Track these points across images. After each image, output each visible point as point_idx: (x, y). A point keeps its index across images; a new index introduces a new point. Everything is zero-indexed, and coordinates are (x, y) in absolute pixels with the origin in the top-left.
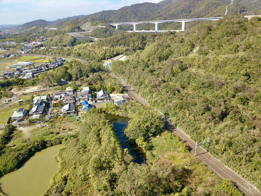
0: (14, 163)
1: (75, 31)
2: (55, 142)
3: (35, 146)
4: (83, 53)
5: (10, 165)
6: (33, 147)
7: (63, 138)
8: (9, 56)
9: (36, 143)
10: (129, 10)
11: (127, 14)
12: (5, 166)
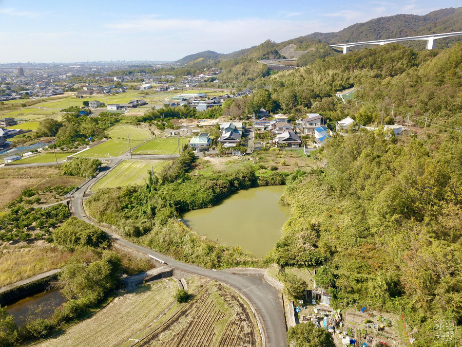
0: (208, 195)
1: (268, 58)
2: (273, 179)
3: (239, 179)
4: (290, 82)
5: (202, 196)
6: (236, 179)
7: (287, 175)
8: (167, 89)
9: (241, 174)
10: (366, 28)
11: (361, 35)
12: (194, 195)
